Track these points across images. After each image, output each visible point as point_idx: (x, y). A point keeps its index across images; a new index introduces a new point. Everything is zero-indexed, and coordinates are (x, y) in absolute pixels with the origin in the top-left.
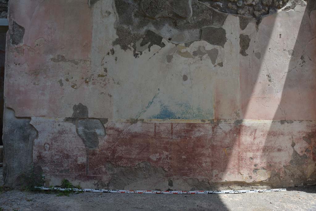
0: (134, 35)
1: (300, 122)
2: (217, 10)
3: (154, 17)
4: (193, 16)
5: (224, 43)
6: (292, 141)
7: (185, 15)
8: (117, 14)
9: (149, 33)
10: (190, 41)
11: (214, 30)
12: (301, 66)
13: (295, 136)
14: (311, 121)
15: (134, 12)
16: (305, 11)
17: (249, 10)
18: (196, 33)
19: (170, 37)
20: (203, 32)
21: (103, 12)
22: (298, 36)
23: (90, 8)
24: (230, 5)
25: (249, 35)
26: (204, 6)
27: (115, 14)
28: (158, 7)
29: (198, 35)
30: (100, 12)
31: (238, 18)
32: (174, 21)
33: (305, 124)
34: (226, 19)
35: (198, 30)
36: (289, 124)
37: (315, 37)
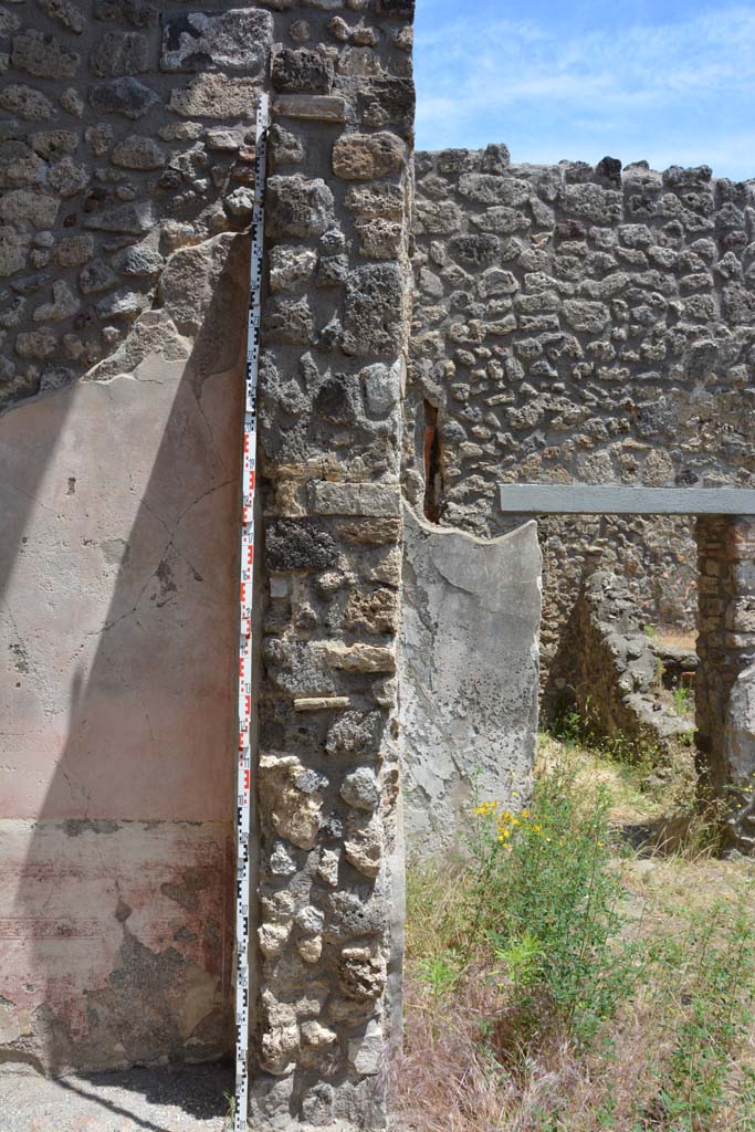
1: (146, 829)
6: (115, 902)
12: (159, 606)
13: (128, 880)
14: (199, 824)
16: (183, 379)
22: (150, 485)
33: (170, 833)
36: (101, 835)
37: (223, 485)
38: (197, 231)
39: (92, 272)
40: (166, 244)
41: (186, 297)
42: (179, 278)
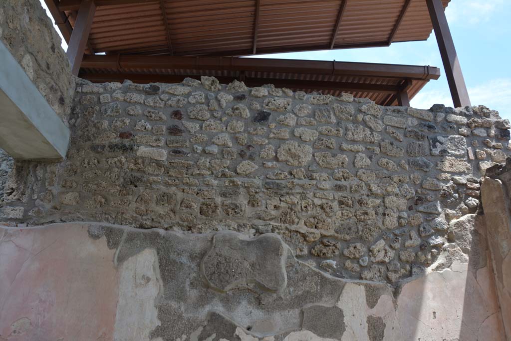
0: (188, 320)
2: (327, 275)
3: (223, 288)
4: (288, 285)
5: (342, 334)
7: (276, 286)
8: (161, 282)
9: (214, 317)
10: (283, 332)
11: (325, 311)
15: (190, 278)
16: (469, 270)
17: (380, 271)
18: (294, 316)
19: (250, 325)
20: (305, 315)
21: (137, 277)
22: (463, 314)
23: (117, 268)
24: (348, 263)
25: (382, 316)
26: (307, 268)
27: (158, 282)
28: (229, 271)
29: (297, 321)
30: (133, 276)
31: (362, 287)
32: (256, 296)
34: (343, 292)
35: (297, 311)
37: (492, 314)
38: (457, 213)
39: (424, 228)
40: (448, 218)
41: (463, 238)
42: (459, 231)
